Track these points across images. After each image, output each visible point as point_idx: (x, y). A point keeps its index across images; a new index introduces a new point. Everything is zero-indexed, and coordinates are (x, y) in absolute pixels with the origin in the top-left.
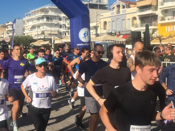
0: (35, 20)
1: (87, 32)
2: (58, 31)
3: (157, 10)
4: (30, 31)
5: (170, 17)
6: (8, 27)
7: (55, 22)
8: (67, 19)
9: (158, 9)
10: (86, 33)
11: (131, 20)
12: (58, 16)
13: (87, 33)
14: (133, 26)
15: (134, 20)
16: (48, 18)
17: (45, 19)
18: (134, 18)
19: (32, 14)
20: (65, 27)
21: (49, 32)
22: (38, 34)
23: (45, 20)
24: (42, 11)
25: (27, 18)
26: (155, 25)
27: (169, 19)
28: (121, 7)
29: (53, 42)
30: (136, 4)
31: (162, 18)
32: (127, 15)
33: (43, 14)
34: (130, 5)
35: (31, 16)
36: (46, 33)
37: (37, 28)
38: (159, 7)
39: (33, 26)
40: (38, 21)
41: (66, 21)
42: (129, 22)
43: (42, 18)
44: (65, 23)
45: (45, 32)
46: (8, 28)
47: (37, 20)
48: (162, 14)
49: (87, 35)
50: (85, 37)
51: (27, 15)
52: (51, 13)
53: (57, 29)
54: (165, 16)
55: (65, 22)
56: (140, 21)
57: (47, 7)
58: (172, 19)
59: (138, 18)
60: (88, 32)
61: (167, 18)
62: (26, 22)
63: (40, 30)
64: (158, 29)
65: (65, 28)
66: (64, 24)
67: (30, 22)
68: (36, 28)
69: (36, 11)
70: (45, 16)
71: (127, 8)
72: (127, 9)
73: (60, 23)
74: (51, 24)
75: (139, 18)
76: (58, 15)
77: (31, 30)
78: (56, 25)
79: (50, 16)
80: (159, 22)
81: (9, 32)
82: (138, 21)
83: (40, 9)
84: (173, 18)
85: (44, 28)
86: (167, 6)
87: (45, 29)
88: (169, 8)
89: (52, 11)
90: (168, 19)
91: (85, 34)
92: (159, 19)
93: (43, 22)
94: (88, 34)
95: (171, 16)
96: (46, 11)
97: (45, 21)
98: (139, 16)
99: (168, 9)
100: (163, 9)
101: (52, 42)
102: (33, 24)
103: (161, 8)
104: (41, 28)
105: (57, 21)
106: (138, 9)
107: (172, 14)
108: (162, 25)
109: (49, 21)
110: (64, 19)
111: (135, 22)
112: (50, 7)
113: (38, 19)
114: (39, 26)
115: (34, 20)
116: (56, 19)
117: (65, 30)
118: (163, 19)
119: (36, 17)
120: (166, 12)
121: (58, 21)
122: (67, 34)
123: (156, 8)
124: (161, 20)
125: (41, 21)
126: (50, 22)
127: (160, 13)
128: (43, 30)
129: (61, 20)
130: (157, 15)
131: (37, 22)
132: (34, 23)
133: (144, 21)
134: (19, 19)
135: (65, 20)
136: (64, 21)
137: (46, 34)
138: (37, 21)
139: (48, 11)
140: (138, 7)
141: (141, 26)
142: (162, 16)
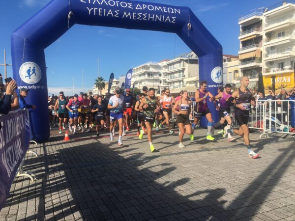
0: (137, 77)
2: (158, 86)
5: (275, 69)
7: (155, 77)
9: (263, 61)
11: (232, 74)
12: (158, 72)
14: (235, 79)
15: (236, 73)
16: (149, 74)
18: (236, 71)
20: (164, 82)
23: (146, 75)
24: (144, 67)
30: (238, 58)
31: (267, 70)
32: (228, 69)
33: (145, 71)
34: (231, 59)
38: (264, 59)
43: (144, 74)
44: (164, 79)
48: (267, 66)
52: (152, 70)
53: (157, 84)
54: (270, 68)
57: (148, 64)
58: (277, 71)
59: (240, 70)
61: (271, 70)
69: (138, 68)
70: (147, 72)
71: (228, 61)
72: (228, 63)
73: (160, 79)
74: (154, 79)
78: (156, 80)
79: (151, 72)
80: (264, 74)
82: (240, 74)
83: (141, 66)
84: (279, 69)
85: (145, 83)
86: (273, 58)
88: (275, 60)
89: (153, 67)
90: (274, 71)
92: (263, 71)
95: (277, 67)
96: (147, 68)
97: (146, 77)
98: (241, 68)
99: (273, 60)
100: (268, 61)
103: (266, 60)
104: (143, 83)
106: (240, 62)
107: (278, 66)
108: (267, 77)
111: (237, 75)
112: (151, 64)
113: (140, 75)
114: (140, 82)
116: (156, 75)
117: (164, 86)
119: (138, 74)
120: (271, 63)
121: (158, 77)
123: (260, 60)
124: (266, 72)
125: (143, 77)
126: (151, 78)
127: (265, 65)
129: (161, 76)
130: (261, 68)
131: (139, 79)
132: (136, 79)
133: (247, 73)
138: (139, 77)
139: (149, 68)
140: (240, 60)
142: (267, 68)
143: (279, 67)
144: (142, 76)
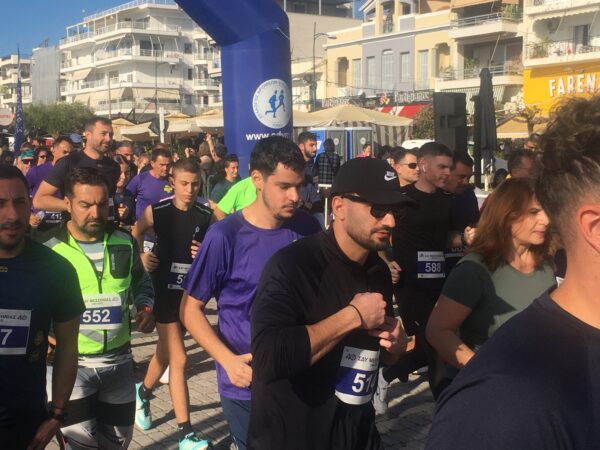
0: (99, 51)
1: (282, 92)
2: (181, 90)
3: (522, 21)
4: (83, 87)
5: (563, 46)
6: (8, 73)
7: (168, 56)
8: (211, 50)
9: (525, 18)
10: (278, 96)
11: (431, 55)
12: (179, 38)
13: (282, 97)
14: (437, 75)
15: (442, 55)
16: (147, 43)
17: (134, 47)
18: (443, 48)
19: (92, 30)
20: (203, 76)
21: (151, 94)
22: (113, 97)
23: (136, 49)
24: (126, 17)
25: (71, 43)
26: (513, 74)
27: (561, 52)
28: (398, 7)
29: (162, 127)
30: (449, 1)
31: (537, 47)
32: (418, 37)
33: (129, 30)
34: (430, 3)
35: (86, 37)
36: (139, 95)
37: (106, 77)
38: (528, 9)
39: (93, 69)
40: (113, 52)
41: (209, 53)
42: (426, 61)
43: (126, 42)
45: (135, 91)
46: (5, 77)
47: (108, 50)
48: (538, 36)
49: (281, 103)
50: (275, 110)
51: (73, 32)
52: (155, 27)
53: (178, 81)
54: (549, 41)
55: (205, 58)
56: (462, 58)
57: (143, 6)
58: (569, 52)
59: (454, 47)
60: (285, 94)
61: (552, 49)
62: (69, 55)
63: (117, 85)
64: (522, 86)
65: (203, 80)
66: (200, 67)
67: (85, 55)
68: (103, 77)
69: (103, 20)
70: (136, 35)
71: (417, 12)
72: (418, 17)
73: (185, 61)
74: (157, 64)
75: (459, 46)
76: (180, 34)
77: (87, 86)
78: (174, 69)
79: (154, 36)
80: (528, 62)
81: (10, 91)
82: (455, 59)
83: (117, 10)
84: (575, 48)
85: (130, 79)
86: (555, 8)
87: (134, 80)
88: (561, 15)
89: (161, 19)
90: (559, 53)
91: (272, 101)
92: (527, 51)
93: (129, 58)
94: (285, 101)
95: (569, 41)
96: (139, 18)
97: (134, 54)
98: (457, 39)
99: (555, 16)
100: (540, 18)
101: (158, 127)
102: (93, 65)
103: (533, 15)
104: (123, 77)
105: (176, 56)
106: (454, 16)
107: (572, 36)
108: (538, 72)
109: (149, 55)
110: (203, 48)
111: (446, 61)
112: (153, 5)
113: (113, 46)
114: (114, 73)
115: (96, 50)
116: (172, 49)
117: (204, 88)
118: (539, 52)
119: (105, 41)
120: (549, 26)
121: (181, 54)
122: (211, 99)
123: (517, 15)
124: (534, 57)
125: (122, 55)
126: (152, 58)
127: (531, 30)
128: (130, 85)
129: (190, 52)
130: (521, 39)
131: (107, 59)
132: (98, 59)
133: (475, 56)
134: (46, 45)
135: (206, 50)
136: (202, 54)
137: (138, 101)
138: (107, 54)
139: (147, 20)
140: (454, 10)
141: (466, 76)
142: (538, 41)
143: (575, 41)
144: (119, 51)
